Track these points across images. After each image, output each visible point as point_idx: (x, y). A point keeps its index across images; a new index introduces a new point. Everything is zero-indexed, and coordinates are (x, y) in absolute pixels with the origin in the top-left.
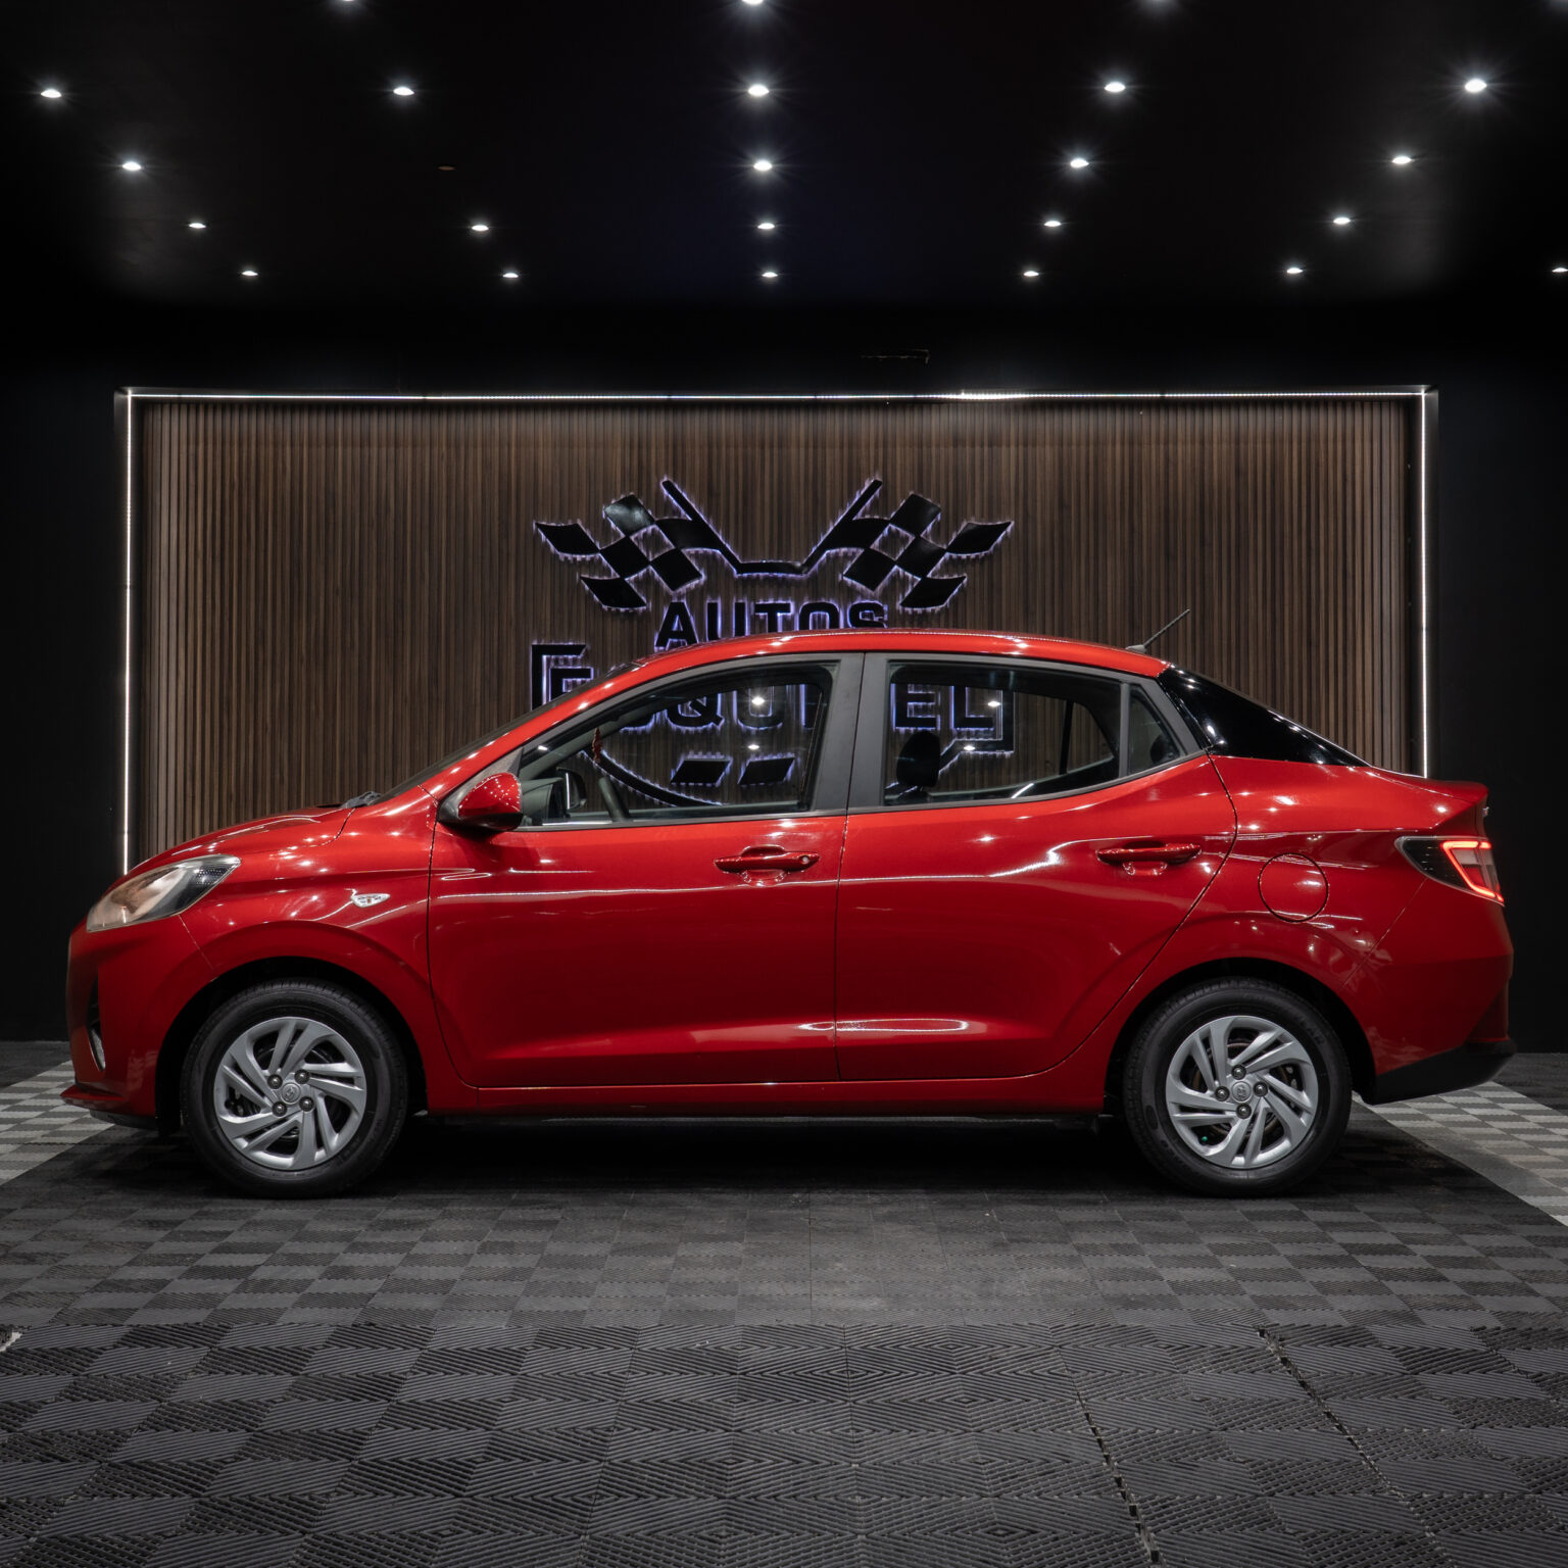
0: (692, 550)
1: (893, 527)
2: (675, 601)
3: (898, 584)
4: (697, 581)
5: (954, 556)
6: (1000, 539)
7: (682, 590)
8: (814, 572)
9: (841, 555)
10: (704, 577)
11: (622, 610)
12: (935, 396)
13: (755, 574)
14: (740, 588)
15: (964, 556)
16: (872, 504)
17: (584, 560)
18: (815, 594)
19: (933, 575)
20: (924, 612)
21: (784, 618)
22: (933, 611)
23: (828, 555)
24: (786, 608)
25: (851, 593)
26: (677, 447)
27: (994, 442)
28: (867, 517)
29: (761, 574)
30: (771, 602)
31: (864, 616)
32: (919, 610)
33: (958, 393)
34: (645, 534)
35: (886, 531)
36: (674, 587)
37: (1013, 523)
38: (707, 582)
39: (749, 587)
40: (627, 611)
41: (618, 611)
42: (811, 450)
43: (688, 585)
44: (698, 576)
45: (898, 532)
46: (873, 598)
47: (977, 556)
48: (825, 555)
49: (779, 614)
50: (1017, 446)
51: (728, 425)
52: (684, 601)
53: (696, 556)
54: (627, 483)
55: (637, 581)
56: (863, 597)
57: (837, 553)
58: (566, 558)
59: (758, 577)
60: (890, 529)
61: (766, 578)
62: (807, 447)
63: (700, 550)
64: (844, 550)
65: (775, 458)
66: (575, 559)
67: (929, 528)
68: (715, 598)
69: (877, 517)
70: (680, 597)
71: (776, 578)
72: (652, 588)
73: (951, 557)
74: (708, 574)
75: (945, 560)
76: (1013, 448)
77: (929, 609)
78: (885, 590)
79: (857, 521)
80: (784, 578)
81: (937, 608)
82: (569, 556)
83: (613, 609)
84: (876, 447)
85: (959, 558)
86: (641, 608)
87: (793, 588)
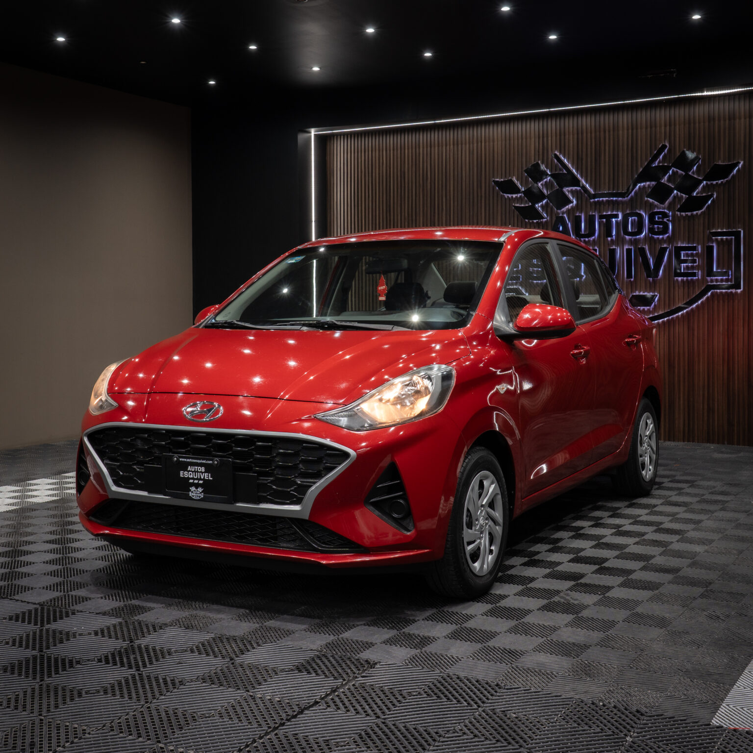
0: (570, 189)
1: (675, 169)
2: (561, 215)
3: (677, 200)
4: (571, 205)
5: (709, 183)
6: (735, 171)
7: (564, 209)
8: (632, 196)
9: (647, 186)
10: (575, 202)
11: (535, 221)
12: (694, 95)
13: (601, 199)
14: (593, 207)
15: (714, 182)
16: (663, 157)
17: (516, 197)
18: (632, 209)
19: (697, 194)
20: (692, 214)
21: (617, 222)
22: (697, 213)
23: (639, 186)
24: (616, 216)
25: (652, 206)
26: (561, 134)
27: (732, 117)
28: (661, 164)
29: (604, 199)
30: (609, 213)
31: (659, 218)
32: (689, 214)
33: (702, 91)
34: (546, 182)
35: (671, 172)
36: (559, 208)
37: (742, 163)
38: (577, 204)
39: (598, 206)
40: (537, 222)
41: (533, 222)
42: (630, 131)
43: (567, 207)
44: (571, 202)
45: (677, 171)
46: (664, 209)
47: (722, 182)
48: (637, 187)
49: (613, 220)
50: (745, 118)
51: (587, 122)
52: (565, 215)
53: (572, 192)
54: (537, 157)
55: (542, 206)
56: (658, 208)
57: (644, 186)
58: (508, 197)
59: (603, 200)
60: (673, 171)
61: (607, 201)
62: (628, 130)
63: (574, 188)
64: (648, 183)
65: (612, 137)
66: (512, 197)
67: (695, 168)
68: (581, 212)
69: (666, 164)
70: (563, 213)
71: (612, 200)
72: (549, 210)
73: (707, 183)
74: (577, 200)
75: (703, 185)
76: (743, 120)
77: (695, 213)
78: (670, 204)
79: (655, 166)
80: (616, 200)
81: (700, 212)
82: (510, 196)
83: (531, 221)
84: (665, 126)
85: (712, 184)
86: (544, 220)
87: (621, 205)
